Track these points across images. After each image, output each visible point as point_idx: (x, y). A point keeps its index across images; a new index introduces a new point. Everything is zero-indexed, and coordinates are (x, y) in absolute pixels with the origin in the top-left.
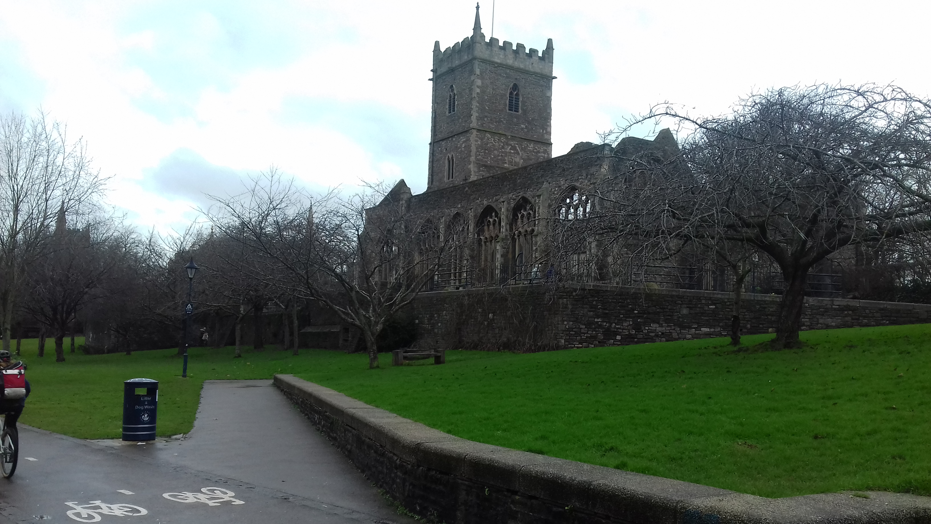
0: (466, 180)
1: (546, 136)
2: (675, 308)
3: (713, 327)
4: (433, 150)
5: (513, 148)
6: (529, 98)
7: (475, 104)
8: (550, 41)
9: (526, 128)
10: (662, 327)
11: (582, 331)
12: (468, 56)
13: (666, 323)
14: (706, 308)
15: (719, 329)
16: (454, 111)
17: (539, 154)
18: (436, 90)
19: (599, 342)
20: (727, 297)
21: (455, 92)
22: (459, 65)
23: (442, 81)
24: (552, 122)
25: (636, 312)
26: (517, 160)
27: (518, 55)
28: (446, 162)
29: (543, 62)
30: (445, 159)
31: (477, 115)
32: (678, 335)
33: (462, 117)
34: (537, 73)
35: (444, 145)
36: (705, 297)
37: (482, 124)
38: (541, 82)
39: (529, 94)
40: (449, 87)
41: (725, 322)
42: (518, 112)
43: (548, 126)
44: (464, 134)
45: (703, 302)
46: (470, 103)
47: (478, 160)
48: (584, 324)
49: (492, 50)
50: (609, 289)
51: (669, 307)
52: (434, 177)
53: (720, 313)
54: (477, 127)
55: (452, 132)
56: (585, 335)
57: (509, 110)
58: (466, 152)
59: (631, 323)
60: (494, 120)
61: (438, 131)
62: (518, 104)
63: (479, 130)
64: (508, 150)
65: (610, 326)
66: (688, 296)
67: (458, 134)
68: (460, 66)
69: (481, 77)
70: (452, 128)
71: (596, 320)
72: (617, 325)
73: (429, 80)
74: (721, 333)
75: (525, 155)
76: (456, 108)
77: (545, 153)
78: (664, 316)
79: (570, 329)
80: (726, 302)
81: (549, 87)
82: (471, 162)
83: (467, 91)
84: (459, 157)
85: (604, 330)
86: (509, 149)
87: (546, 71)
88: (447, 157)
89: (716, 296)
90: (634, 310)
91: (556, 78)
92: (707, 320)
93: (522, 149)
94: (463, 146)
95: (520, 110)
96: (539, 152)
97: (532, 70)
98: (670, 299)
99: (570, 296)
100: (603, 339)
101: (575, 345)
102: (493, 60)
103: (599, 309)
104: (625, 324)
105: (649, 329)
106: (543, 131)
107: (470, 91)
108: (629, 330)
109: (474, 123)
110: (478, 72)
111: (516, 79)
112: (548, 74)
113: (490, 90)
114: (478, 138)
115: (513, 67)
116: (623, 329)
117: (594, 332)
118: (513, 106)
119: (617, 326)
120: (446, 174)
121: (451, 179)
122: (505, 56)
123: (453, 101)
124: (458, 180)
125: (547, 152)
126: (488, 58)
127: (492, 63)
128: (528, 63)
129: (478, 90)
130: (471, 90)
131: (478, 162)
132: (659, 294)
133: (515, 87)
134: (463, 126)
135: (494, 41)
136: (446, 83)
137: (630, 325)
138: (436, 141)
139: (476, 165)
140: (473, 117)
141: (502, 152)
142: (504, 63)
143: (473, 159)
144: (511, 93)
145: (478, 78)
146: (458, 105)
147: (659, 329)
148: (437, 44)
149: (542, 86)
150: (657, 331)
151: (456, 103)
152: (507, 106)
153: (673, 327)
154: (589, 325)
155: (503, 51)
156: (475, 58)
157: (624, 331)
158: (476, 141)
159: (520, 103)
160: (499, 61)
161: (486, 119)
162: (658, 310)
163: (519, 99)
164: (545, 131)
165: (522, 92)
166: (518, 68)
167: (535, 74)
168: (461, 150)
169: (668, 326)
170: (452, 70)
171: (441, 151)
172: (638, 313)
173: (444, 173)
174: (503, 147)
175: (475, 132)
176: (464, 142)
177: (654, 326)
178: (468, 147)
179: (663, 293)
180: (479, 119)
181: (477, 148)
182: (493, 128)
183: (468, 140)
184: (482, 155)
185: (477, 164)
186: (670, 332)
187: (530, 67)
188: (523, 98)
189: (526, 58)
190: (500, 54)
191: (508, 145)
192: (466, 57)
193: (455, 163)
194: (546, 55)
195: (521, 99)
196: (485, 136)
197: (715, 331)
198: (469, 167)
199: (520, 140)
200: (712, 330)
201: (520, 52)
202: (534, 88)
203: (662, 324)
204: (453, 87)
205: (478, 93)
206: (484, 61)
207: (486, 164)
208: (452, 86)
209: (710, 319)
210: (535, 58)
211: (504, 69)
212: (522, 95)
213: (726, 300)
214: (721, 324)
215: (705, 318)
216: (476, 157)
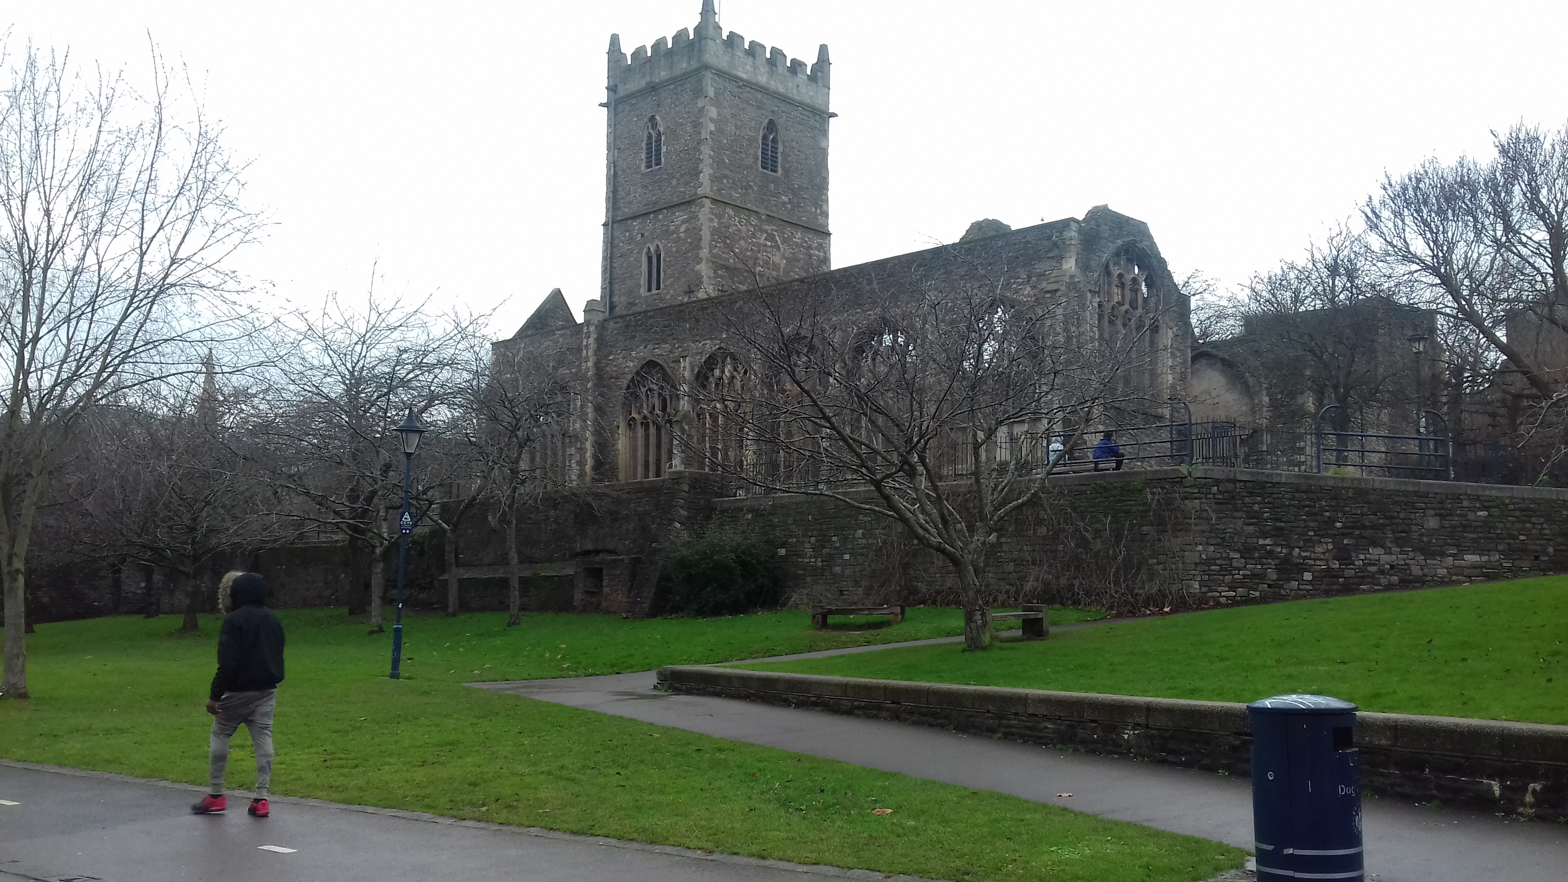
0: (690, 292)
1: (821, 220)
2: (1413, 516)
3: (1485, 553)
4: (612, 236)
5: (771, 237)
6: (793, 148)
7: (706, 152)
8: (823, 49)
9: (789, 203)
10: (1390, 553)
11: (1235, 564)
12: (689, 63)
13: (1399, 546)
14: (1471, 516)
15: (1498, 557)
16: (658, 164)
17: (812, 252)
18: (615, 125)
19: (1269, 586)
20: (1508, 494)
21: (661, 129)
22: (669, 80)
23: (628, 108)
24: (831, 194)
25: (1339, 525)
26: (777, 259)
27: (774, 69)
28: (644, 260)
29: (814, 85)
30: (640, 253)
31: (711, 172)
32: (1422, 570)
33: (678, 175)
34: (806, 105)
35: (637, 228)
36: (1469, 495)
37: (719, 190)
38: (812, 120)
39: (793, 140)
40: (646, 119)
41: (1509, 544)
42: (775, 171)
43: (823, 201)
44: (683, 207)
45: (1465, 503)
46: (696, 149)
47: (714, 256)
48: (1238, 551)
49: (733, 55)
50: (1283, 480)
51: (1402, 515)
52: (616, 287)
53: (1498, 524)
54: (711, 195)
55: (655, 203)
56: (1241, 572)
57: (763, 167)
58: (689, 240)
59: (1330, 547)
60: (739, 184)
61: (622, 201)
62: (777, 158)
63: (714, 201)
64: (762, 241)
65: (1290, 554)
66: (1436, 494)
67: (671, 207)
68: (673, 80)
69: (717, 104)
70: (654, 195)
71: (1261, 542)
72: (1303, 551)
73: (601, 105)
74: (1501, 564)
75: (788, 253)
76: (663, 159)
77: (819, 251)
78: (1393, 533)
79: (1210, 561)
80: (1507, 505)
81: (824, 132)
82: (701, 259)
83: (689, 128)
84: (674, 249)
85: (1277, 561)
86: (763, 238)
87: (819, 102)
88: (645, 251)
89: (1487, 493)
90: (1334, 522)
91: (834, 115)
92: (1472, 539)
93: (784, 241)
94: (683, 229)
95: (780, 170)
96: (810, 247)
97: (798, 98)
98: (1403, 499)
99: (1206, 494)
100: (1278, 579)
101: (1220, 593)
102: (735, 72)
103: (1266, 520)
104: (1319, 549)
105: (1366, 559)
106: (816, 209)
107: (695, 127)
108: (1327, 561)
109: (706, 186)
110: (711, 92)
111: (773, 112)
112: (823, 108)
113: (730, 128)
114: (713, 214)
115: (767, 89)
116: (1315, 560)
117: (1259, 567)
118: (769, 161)
119: (1304, 554)
120: (643, 280)
121: (654, 291)
122: (755, 67)
123: (656, 146)
124: (671, 292)
125: (823, 248)
126: (727, 69)
127: (735, 79)
128: (790, 85)
129: (712, 127)
130: (697, 126)
131: (714, 260)
132: (1382, 490)
133: (771, 126)
134: (682, 192)
135: (734, 39)
136: (638, 112)
137: (1328, 551)
138: (619, 218)
139: (711, 264)
140: (704, 176)
141: (753, 244)
142: (754, 81)
143: (704, 252)
144: (765, 138)
145: (712, 105)
146: (667, 152)
147: (1385, 558)
148: (615, 41)
149: (813, 128)
150: (1382, 562)
151: (664, 149)
152: (758, 159)
153: (1411, 555)
154: (1246, 552)
155: (750, 58)
156: (707, 67)
157: (1318, 563)
158: (711, 220)
159: (779, 155)
160: (744, 76)
161: (725, 181)
162: (1381, 521)
163: (777, 148)
164: (818, 211)
165: (783, 135)
166: (775, 93)
167: (801, 105)
168: (679, 237)
169: (1401, 553)
170: (653, 88)
171: (631, 238)
172: (1343, 528)
173: (640, 279)
174: (754, 235)
175: (707, 203)
176: (683, 222)
177: (1375, 552)
178: (695, 234)
179: (1388, 488)
180: (714, 179)
181: (712, 235)
182: (738, 198)
183: (694, 217)
184: (720, 247)
185: (713, 262)
186: (1406, 564)
187: (795, 91)
188: (784, 146)
189: (788, 74)
190: (746, 64)
191: (762, 231)
192: (685, 65)
193: (665, 261)
194: (819, 74)
195: (780, 149)
196: (724, 213)
197: (1490, 561)
198: (698, 267)
199: (783, 223)
200: (1485, 558)
201: (778, 64)
202: (801, 131)
203: (1390, 548)
204: (655, 119)
205: (711, 133)
206: (721, 73)
207: (727, 263)
208: (653, 118)
209: (1481, 538)
210: (802, 77)
211: (753, 91)
212: (783, 142)
213: (1507, 501)
214: (1501, 547)
215: (1471, 536)
216: (711, 251)
